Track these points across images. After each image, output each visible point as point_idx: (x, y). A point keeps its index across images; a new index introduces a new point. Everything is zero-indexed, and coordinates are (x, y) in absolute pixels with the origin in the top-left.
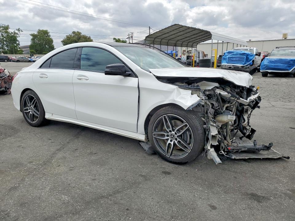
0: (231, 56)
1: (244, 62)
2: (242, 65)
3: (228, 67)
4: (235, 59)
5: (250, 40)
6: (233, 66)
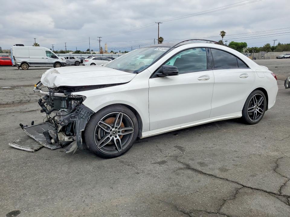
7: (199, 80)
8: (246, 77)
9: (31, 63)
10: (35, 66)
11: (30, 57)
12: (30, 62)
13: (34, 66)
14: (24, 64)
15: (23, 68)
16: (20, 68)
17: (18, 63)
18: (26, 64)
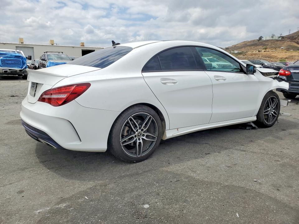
0: (5, 59)
1: (21, 66)
2: (20, 69)
3: (4, 72)
4: (10, 62)
5: (23, 43)
6: (10, 70)
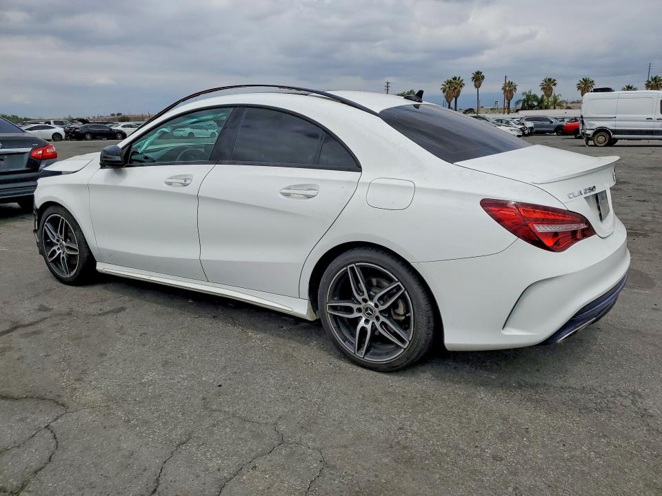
7: (170, 184)
8: (309, 197)
9: (615, 132)
10: (629, 139)
11: (617, 116)
12: (613, 128)
13: (625, 139)
14: (599, 134)
15: (596, 142)
16: (590, 142)
17: (588, 132)
18: (603, 133)
